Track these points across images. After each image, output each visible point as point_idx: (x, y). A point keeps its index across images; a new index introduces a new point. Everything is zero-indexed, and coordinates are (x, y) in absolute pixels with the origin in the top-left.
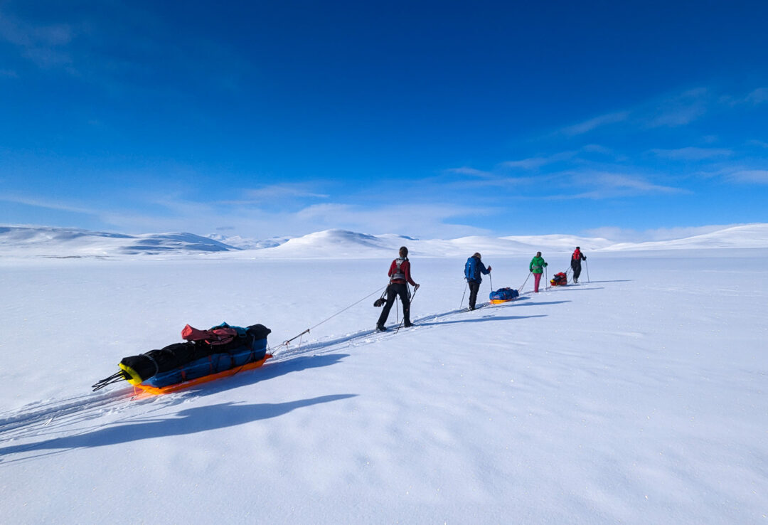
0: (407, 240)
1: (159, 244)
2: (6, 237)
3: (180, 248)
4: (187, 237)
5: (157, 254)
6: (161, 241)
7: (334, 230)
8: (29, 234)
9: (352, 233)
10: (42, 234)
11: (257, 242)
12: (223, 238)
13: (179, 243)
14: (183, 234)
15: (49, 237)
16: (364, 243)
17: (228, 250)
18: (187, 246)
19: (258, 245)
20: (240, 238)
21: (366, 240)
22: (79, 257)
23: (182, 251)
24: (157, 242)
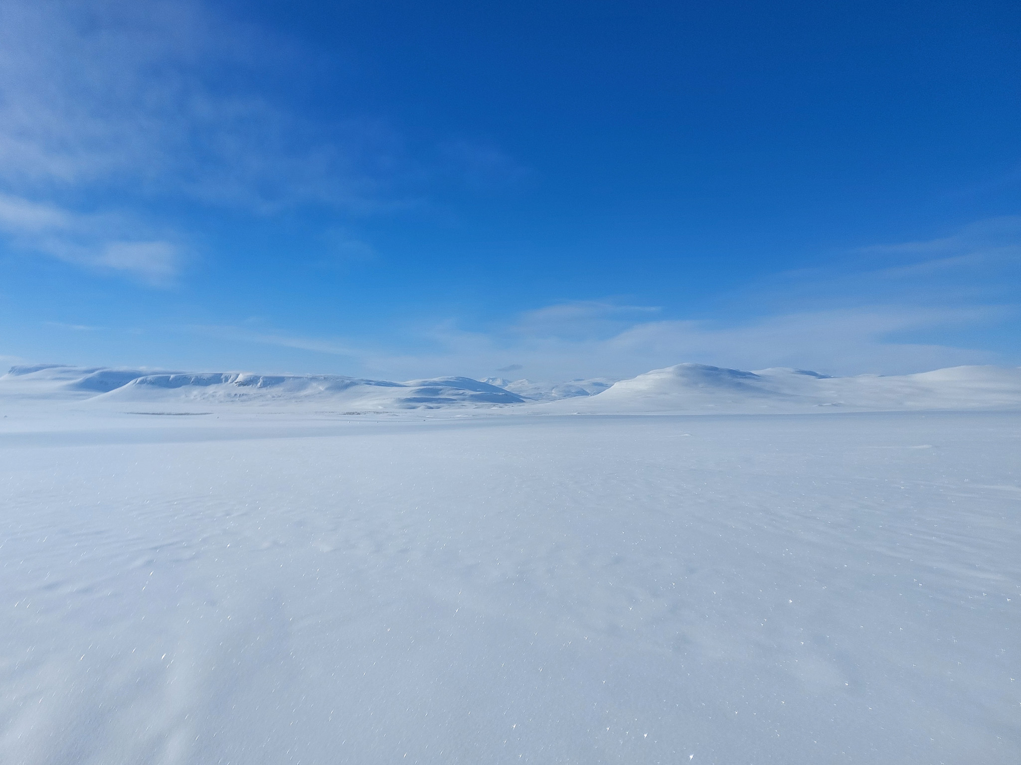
0: (812, 377)
1: (438, 394)
2: (282, 389)
3: (464, 400)
4: (463, 383)
5: (439, 408)
6: (441, 390)
7: (685, 364)
8: (301, 384)
9: (716, 369)
10: (314, 384)
11: (553, 388)
12: (505, 382)
13: (461, 392)
14: (458, 378)
15: (322, 388)
16: (739, 385)
17: (524, 402)
18: (472, 396)
19: (554, 393)
20: (526, 383)
21: (742, 381)
22: (359, 414)
23: (466, 403)
24: (436, 392)
